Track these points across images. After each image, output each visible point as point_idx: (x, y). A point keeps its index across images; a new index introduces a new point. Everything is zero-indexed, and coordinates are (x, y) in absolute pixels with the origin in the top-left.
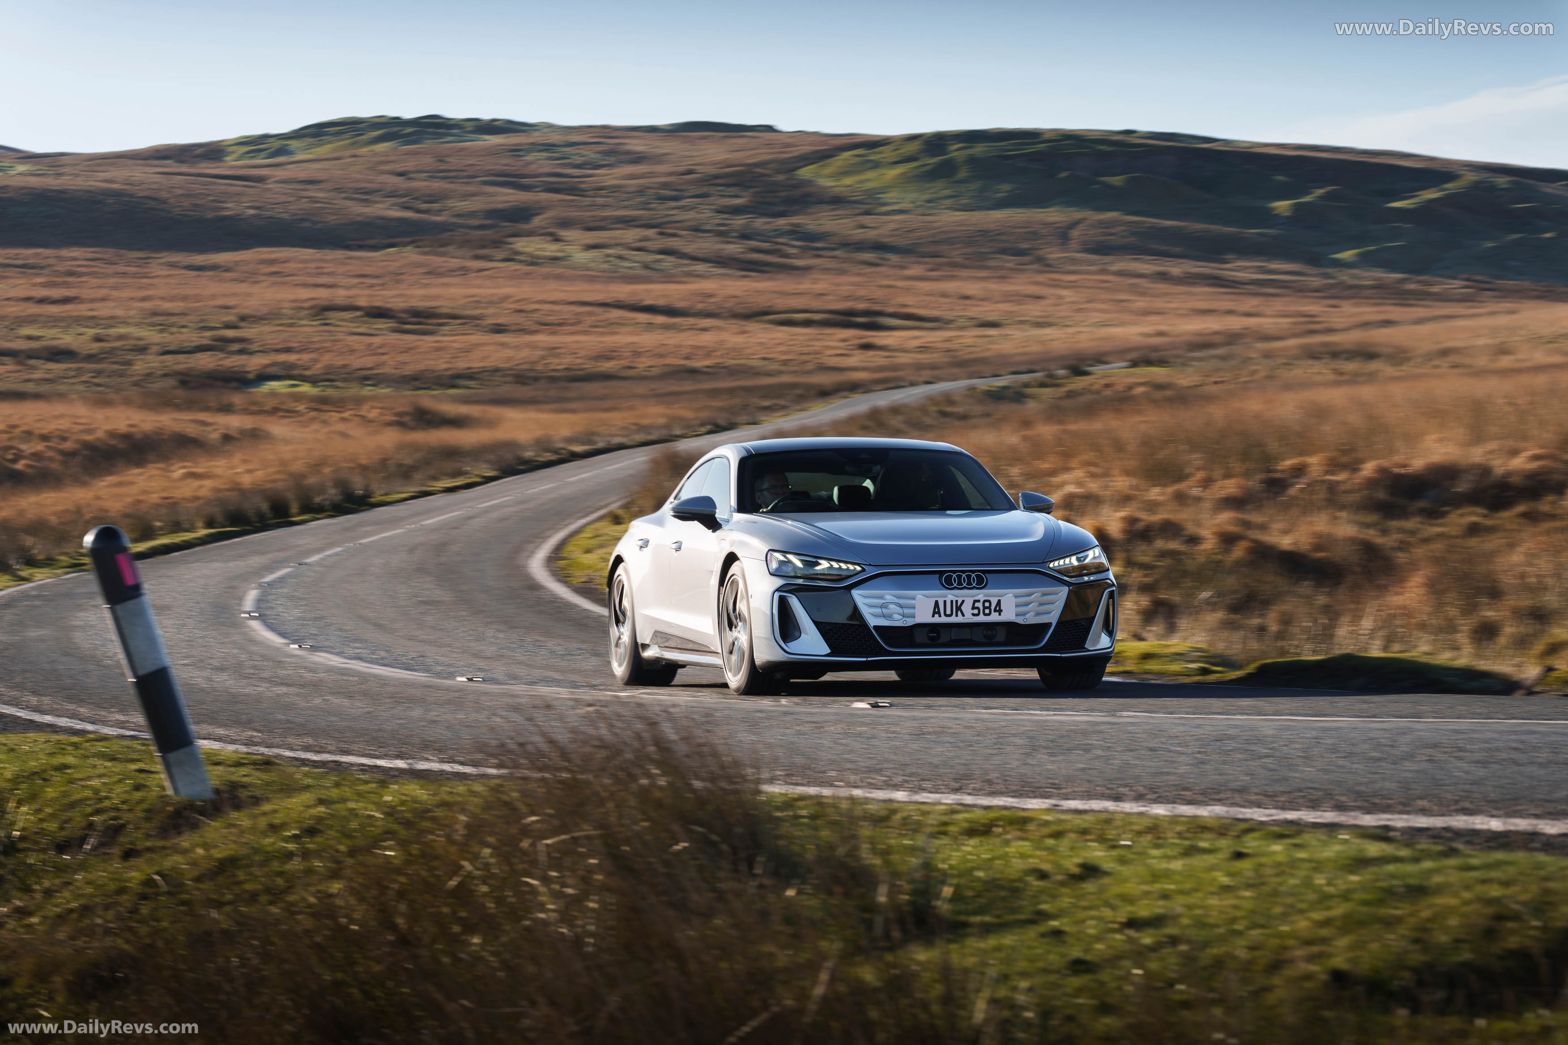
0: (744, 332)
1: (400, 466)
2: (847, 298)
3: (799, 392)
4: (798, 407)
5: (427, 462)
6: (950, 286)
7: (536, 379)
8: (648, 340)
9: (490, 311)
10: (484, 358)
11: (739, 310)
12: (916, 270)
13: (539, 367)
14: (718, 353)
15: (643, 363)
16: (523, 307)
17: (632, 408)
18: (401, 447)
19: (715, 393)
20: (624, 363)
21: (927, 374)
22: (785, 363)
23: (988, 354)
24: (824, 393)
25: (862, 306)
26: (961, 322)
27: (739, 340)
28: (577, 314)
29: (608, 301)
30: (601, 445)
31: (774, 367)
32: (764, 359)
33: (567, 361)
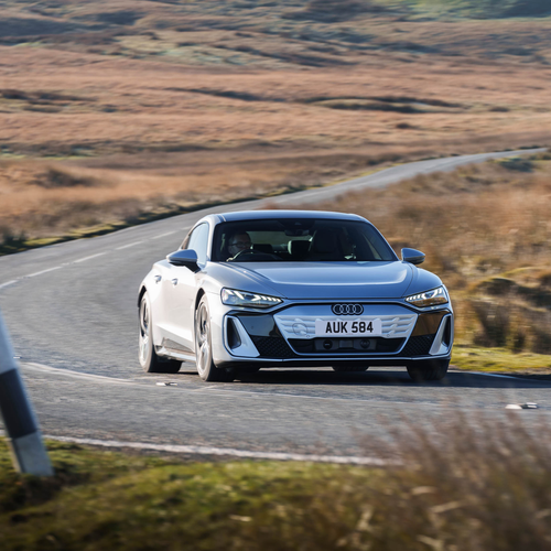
0: (305, 114)
1: (45, 216)
2: (387, 87)
3: (352, 161)
4: (352, 173)
5: (67, 214)
6: (469, 79)
7: (140, 149)
8: (229, 119)
9: (103, 94)
10: (100, 131)
11: (301, 96)
12: (440, 66)
13: (143, 140)
14: (285, 130)
15: (225, 138)
16: (129, 92)
17: (220, 173)
18: (44, 202)
19: (284, 162)
20: (210, 137)
21: (452, 149)
22: (338, 138)
23: (499, 133)
24: (372, 163)
25: (398, 94)
26: (477, 108)
27: (302, 119)
28: (172, 98)
29: (197, 88)
30: (202, 202)
31: (330, 141)
32: (322, 135)
33: (165, 135)
